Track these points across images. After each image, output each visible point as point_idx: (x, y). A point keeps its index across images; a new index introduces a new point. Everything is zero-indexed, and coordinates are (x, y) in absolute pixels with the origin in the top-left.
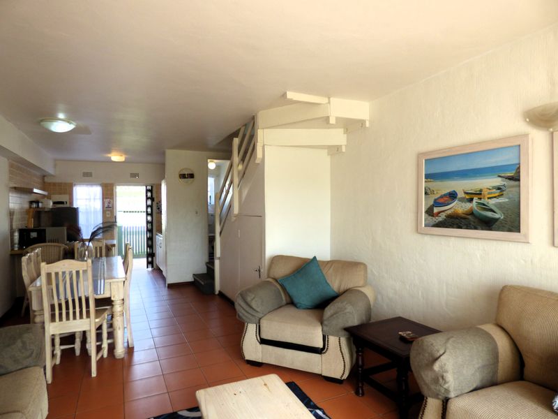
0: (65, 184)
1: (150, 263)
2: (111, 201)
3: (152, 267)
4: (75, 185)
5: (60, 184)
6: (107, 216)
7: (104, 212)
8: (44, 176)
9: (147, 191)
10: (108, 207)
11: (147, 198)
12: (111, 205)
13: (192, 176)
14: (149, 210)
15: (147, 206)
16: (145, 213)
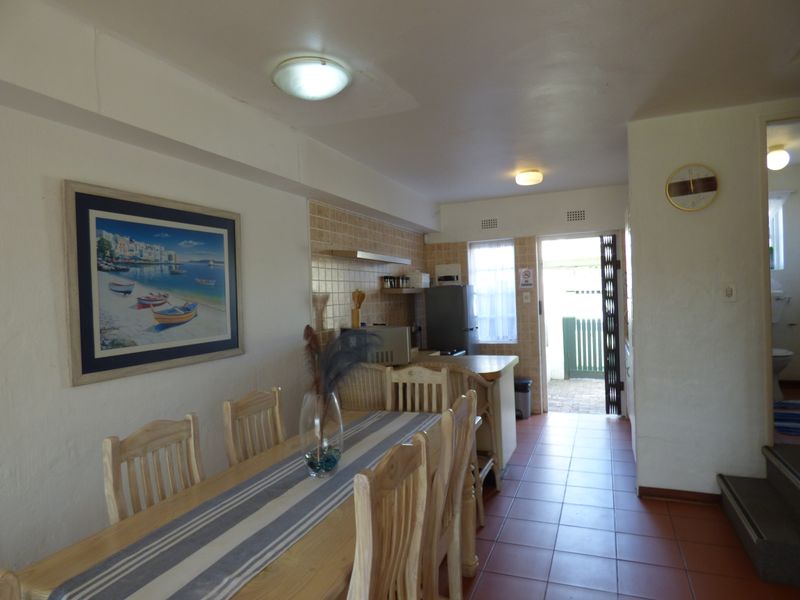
0: (455, 244)
1: (614, 404)
2: (531, 271)
3: (619, 413)
4: (471, 246)
5: (447, 246)
6: (525, 301)
7: (519, 293)
8: (424, 235)
9: (603, 246)
10: (527, 284)
11: (604, 263)
12: (530, 280)
13: (710, 184)
14: (610, 288)
15: (605, 281)
16: (601, 295)
